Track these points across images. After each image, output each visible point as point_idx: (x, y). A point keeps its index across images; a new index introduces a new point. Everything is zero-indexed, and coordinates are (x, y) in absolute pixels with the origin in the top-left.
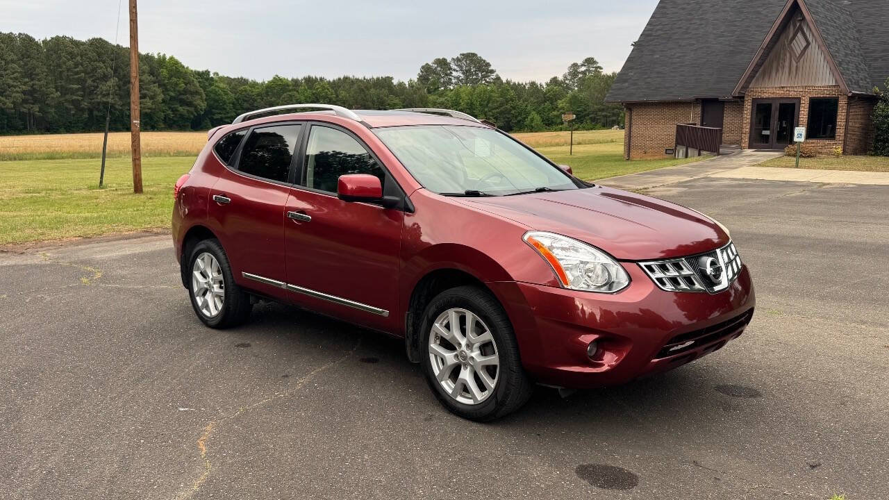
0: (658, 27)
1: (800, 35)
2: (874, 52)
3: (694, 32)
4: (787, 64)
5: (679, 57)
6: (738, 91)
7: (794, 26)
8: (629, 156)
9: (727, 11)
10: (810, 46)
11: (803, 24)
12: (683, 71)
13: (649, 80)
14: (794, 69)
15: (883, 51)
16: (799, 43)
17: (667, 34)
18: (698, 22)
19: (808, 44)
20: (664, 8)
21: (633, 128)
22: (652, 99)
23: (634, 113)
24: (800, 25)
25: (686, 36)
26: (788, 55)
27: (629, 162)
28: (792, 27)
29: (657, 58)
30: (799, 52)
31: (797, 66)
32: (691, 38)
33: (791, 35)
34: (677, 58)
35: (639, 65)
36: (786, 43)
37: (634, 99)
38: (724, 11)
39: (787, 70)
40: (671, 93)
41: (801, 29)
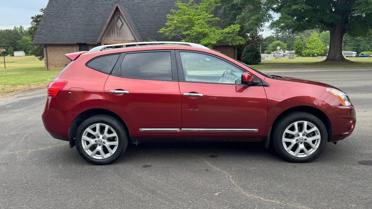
0: (52, 11)
1: (119, 20)
2: (140, 28)
3: (69, 15)
4: (116, 31)
5: (65, 25)
6: (99, 41)
7: (117, 16)
8: (48, 68)
9: (81, 7)
10: (124, 25)
11: (120, 16)
12: (68, 31)
13: (53, 34)
14: (119, 33)
15: (143, 28)
16: (119, 23)
17: (56, 15)
18: (69, 11)
19: (123, 24)
20: (51, 3)
21: (48, 55)
22: (56, 43)
23: (48, 49)
24: (119, 16)
25: (66, 16)
26: (116, 27)
27: (48, 71)
28: (116, 17)
29: (54, 25)
30: (120, 27)
31: (120, 32)
32: (68, 17)
33: (116, 20)
34: (63, 25)
35: (47, 27)
36: (115, 23)
37: (48, 42)
38: (80, 7)
39: (116, 33)
40: (65, 40)
41: (119, 18)
